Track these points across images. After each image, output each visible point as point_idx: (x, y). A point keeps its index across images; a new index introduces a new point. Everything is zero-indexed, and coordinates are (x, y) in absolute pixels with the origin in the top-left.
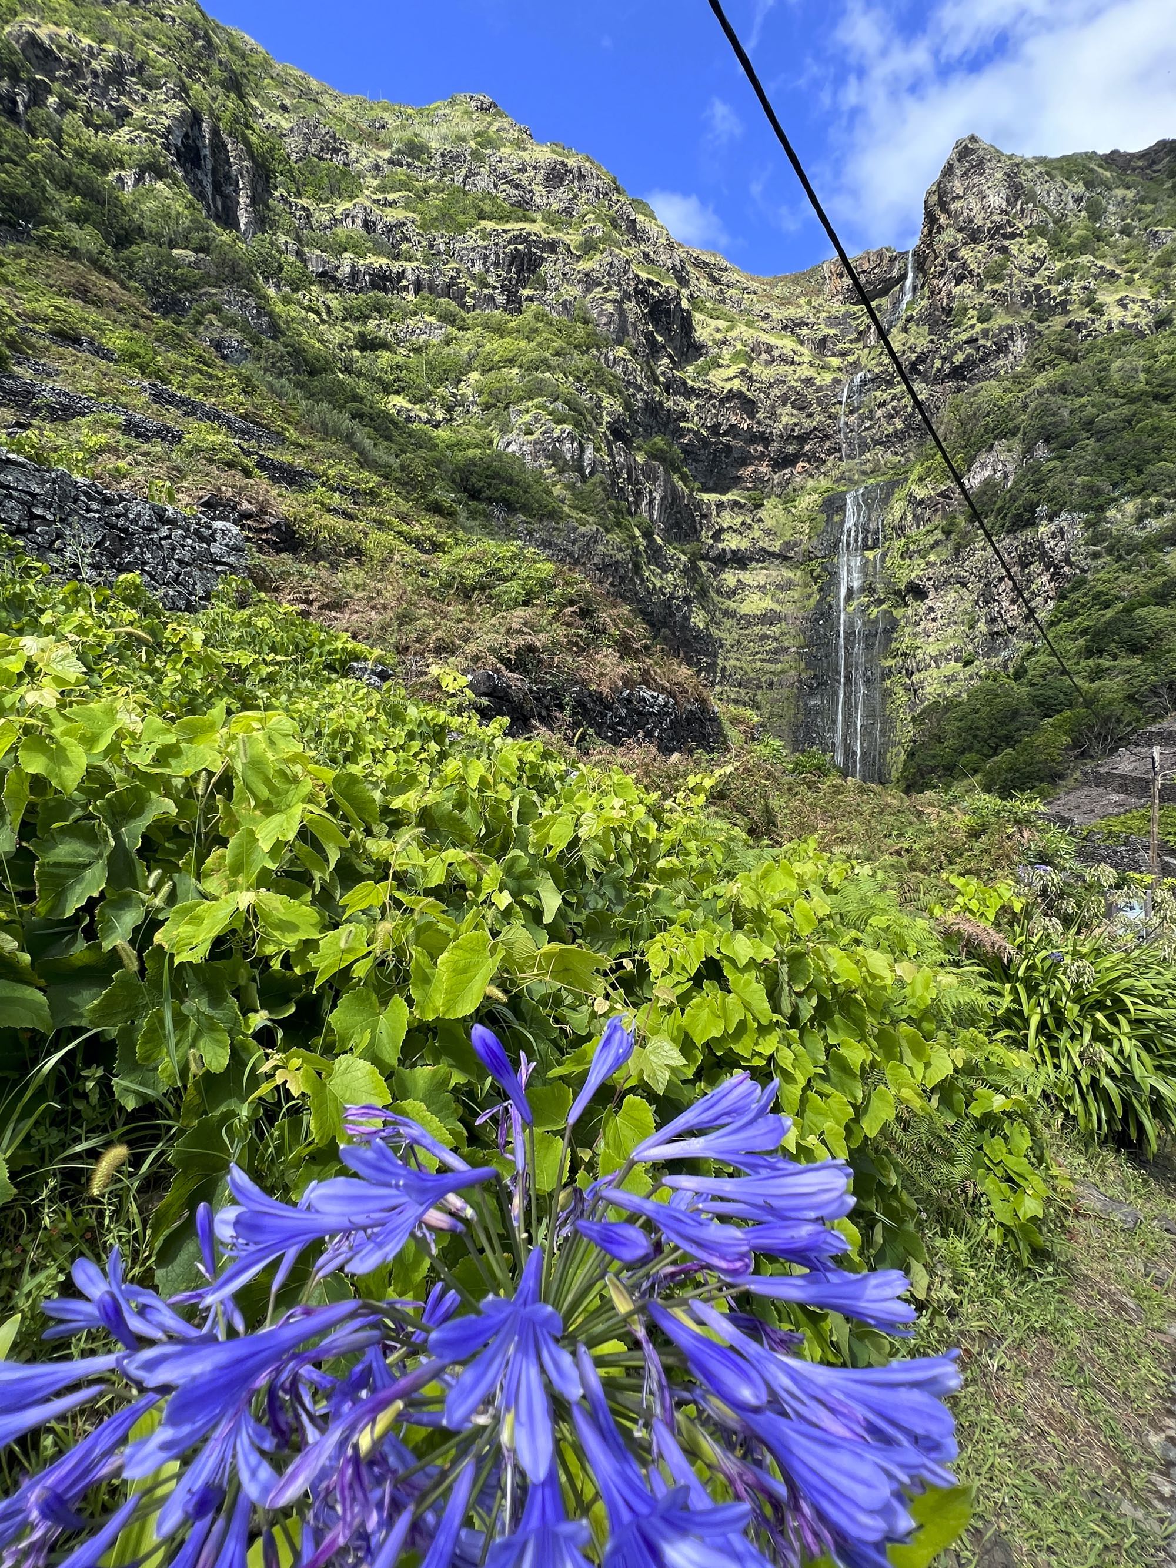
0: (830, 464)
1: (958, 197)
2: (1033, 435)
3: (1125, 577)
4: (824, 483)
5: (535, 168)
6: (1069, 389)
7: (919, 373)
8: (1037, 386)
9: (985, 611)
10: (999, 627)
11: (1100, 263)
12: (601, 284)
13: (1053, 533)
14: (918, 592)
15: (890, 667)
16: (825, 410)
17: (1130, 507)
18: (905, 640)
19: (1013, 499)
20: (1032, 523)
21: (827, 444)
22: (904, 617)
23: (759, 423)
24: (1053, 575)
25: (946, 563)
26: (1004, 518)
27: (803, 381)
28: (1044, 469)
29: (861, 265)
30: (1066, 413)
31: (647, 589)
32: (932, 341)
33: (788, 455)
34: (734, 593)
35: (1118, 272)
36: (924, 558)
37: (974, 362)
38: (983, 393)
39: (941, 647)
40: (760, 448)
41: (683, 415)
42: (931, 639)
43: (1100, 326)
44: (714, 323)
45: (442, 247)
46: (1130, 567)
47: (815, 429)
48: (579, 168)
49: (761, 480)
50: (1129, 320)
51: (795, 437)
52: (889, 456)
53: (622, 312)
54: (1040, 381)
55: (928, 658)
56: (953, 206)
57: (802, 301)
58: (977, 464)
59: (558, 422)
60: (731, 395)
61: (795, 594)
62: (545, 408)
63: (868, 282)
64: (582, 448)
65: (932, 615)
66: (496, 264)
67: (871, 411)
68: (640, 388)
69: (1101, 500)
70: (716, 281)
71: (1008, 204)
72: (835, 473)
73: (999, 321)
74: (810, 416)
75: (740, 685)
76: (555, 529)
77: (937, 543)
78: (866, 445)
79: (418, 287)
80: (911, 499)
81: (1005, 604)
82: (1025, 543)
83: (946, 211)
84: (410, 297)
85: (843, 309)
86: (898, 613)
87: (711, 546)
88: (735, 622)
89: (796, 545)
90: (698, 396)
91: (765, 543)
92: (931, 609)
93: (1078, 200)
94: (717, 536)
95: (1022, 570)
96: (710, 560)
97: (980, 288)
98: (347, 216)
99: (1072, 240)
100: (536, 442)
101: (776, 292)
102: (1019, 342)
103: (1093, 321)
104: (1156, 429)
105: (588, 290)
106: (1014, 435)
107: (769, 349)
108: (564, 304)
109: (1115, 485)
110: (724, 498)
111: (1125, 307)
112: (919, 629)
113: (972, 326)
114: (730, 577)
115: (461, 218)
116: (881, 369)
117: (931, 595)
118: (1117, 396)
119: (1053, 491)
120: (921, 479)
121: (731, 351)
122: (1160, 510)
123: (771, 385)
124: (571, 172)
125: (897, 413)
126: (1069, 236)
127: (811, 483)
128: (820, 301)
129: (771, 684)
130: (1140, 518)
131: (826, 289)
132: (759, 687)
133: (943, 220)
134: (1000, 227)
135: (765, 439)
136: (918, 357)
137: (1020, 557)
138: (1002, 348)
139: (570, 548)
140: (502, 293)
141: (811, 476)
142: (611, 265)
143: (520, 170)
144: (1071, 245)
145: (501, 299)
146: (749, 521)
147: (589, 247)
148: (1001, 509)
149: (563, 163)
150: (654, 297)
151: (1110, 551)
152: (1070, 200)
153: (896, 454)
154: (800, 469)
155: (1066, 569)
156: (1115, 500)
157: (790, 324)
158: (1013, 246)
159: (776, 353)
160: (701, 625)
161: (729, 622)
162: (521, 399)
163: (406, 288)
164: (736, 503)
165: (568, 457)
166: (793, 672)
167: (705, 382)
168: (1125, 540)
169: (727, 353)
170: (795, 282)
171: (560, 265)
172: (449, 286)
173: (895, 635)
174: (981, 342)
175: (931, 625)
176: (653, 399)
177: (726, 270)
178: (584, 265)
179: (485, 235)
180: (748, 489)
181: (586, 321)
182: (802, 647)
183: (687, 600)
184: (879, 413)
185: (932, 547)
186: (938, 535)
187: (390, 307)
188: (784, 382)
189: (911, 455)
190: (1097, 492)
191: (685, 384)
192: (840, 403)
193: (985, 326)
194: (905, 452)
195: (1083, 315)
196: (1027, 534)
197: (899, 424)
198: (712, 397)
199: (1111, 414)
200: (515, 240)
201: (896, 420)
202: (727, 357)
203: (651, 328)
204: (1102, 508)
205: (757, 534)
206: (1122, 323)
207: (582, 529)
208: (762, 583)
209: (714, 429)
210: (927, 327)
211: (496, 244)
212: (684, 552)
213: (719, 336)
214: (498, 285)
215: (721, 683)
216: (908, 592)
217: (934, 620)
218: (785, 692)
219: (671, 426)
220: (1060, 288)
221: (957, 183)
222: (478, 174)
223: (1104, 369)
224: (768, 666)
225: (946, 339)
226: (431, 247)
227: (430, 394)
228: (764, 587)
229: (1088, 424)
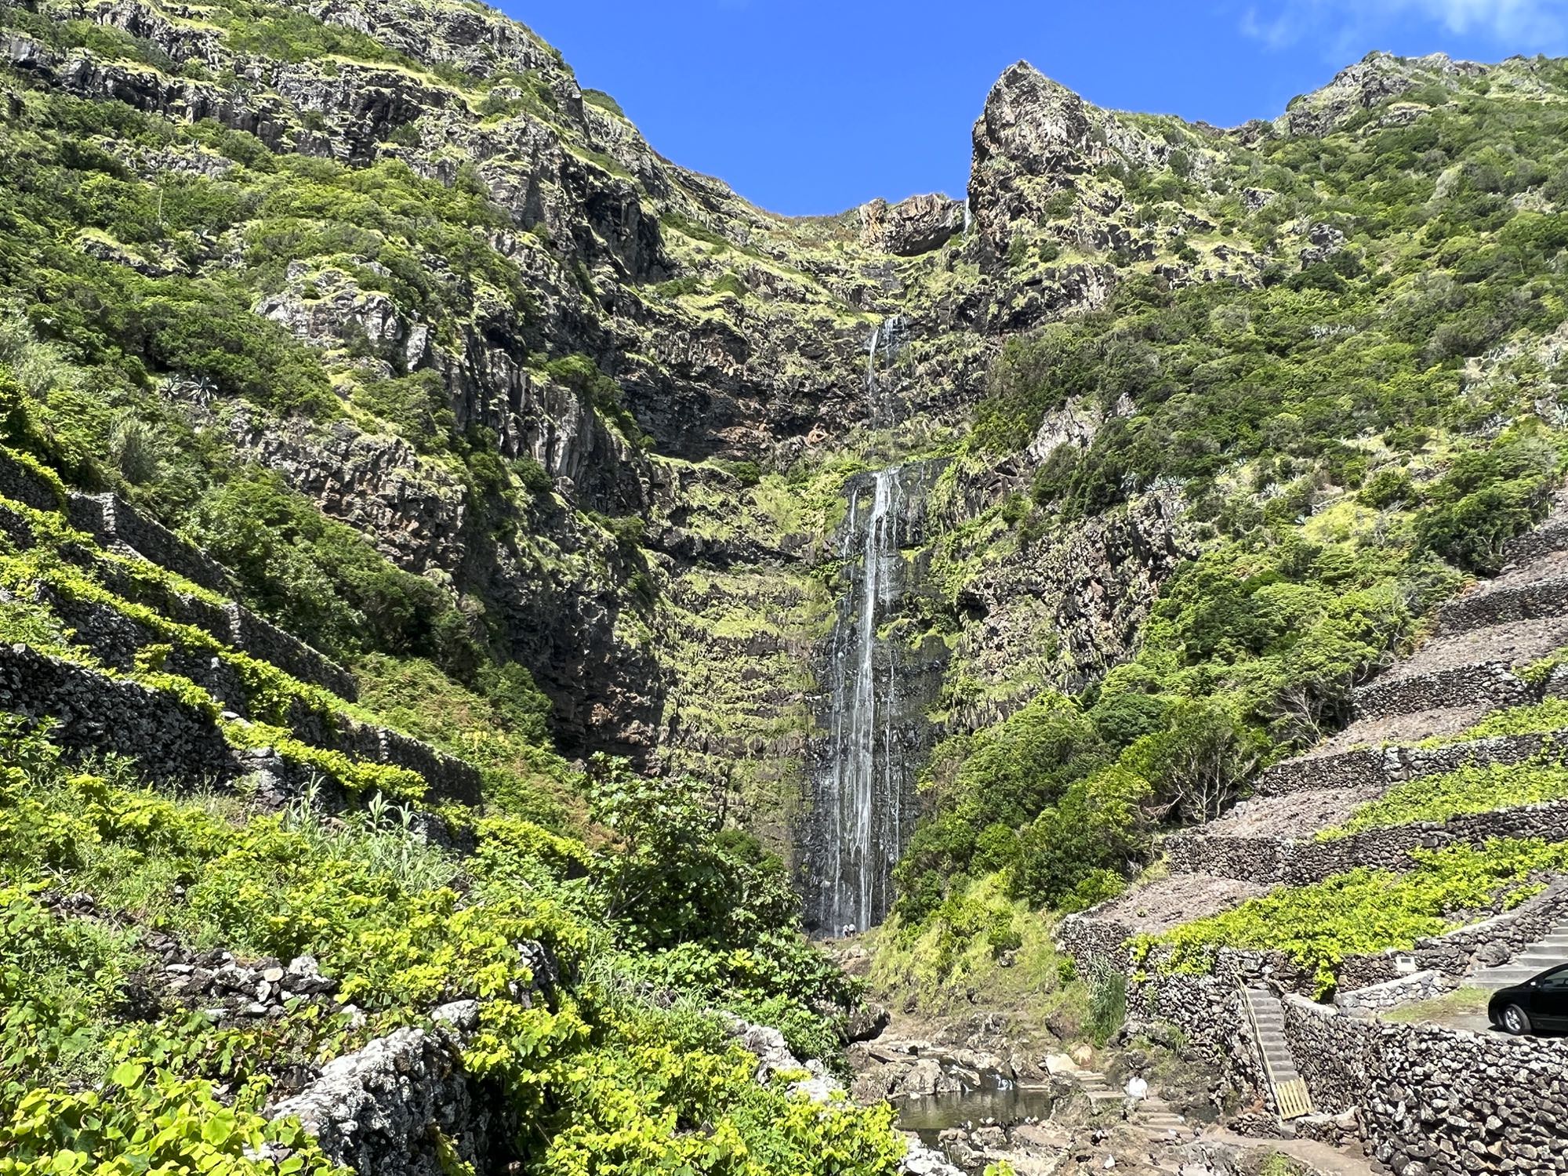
0: (856, 434)
1: (1008, 125)
2: (1114, 386)
3: (1243, 558)
4: (848, 459)
5: (437, 19)
6: (1158, 336)
7: (970, 319)
8: (1116, 330)
9: (1069, 632)
10: (1091, 656)
11: (1189, 212)
12: (503, 151)
13: (1146, 508)
14: (974, 607)
15: (941, 724)
16: (846, 362)
17: (1247, 472)
18: (957, 682)
19: (1092, 466)
20: (1119, 499)
21: (851, 407)
22: (959, 645)
23: (751, 369)
24: (1152, 571)
25: (1009, 562)
26: (1082, 495)
27: (816, 323)
28: (1130, 427)
29: (906, 211)
30: (1154, 360)
31: (520, 567)
32: (984, 282)
33: (795, 417)
34: (705, 603)
35: (1212, 224)
36: (979, 555)
37: (1039, 307)
38: (1047, 336)
39: (1011, 690)
40: (754, 405)
41: (632, 343)
42: (997, 678)
43: (1194, 275)
44: (694, 243)
45: (257, 73)
46: (1251, 544)
47: (834, 385)
48: (503, 30)
49: (755, 447)
50: (1230, 272)
51: (805, 395)
52: (936, 425)
53: (533, 190)
54: (1120, 325)
55: (992, 706)
56: (1003, 134)
57: (831, 244)
58: (1046, 427)
59: (366, 287)
60: (709, 328)
61: (804, 612)
62: (349, 266)
63: (916, 231)
64: (404, 330)
65: (996, 640)
66: (343, 106)
67: (909, 366)
68: (555, 291)
69: (1207, 460)
70: (713, 208)
71: (1069, 136)
72: (864, 446)
73: (1068, 261)
74: (827, 367)
75: (705, 748)
76: (309, 430)
77: (997, 534)
78: (905, 410)
79: (202, 110)
80: (961, 476)
81: (1096, 620)
82: (1112, 528)
83: (996, 140)
84: (187, 121)
85: (885, 258)
86: (949, 641)
87: (669, 530)
88: (703, 647)
89: (805, 540)
90: (658, 323)
91: (758, 535)
92: (993, 631)
93: (1160, 152)
94: (681, 515)
95: (1113, 568)
96: (665, 550)
97: (1041, 223)
98: (106, 11)
99: (1152, 185)
100: (319, 310)
101: (798, 232)
102: (1094, 287)
103: (1186, 269)
104: (1272, 378)
105: (483, 156)
106: (1091, 389)
107: (770, 280)
108: (441, 166)
109: (1225, 444)
110: (696, 467)
111: (1223, 257)
112: (979, 663)
113: (1034, 265)
114: (698, 581)
115: (298, 45)
116: (921, 313)
117: (993, 609)
118: (1220, 346)
119: (1140, 450)
120: (973, 449)
121: (716, 276)
122: (1287, 473)
123: (770, 324)
124: (490, 30)
125: (944, 370)
126: (1149, 181)
127: (830, 459)
128: (854, 246)
129: (761, 750)
130: (1261, 484)
131: (863, 235)
132: (740, 754)
133: (993, 149)
134: (1060, 159)
135: (762, 393)
136: (967, 300)
137: (1108, 547)
138: (1073, 293)
139: (335, 463)
140: (345, 141)
141: (831, 449)
142: (524, 132)
143: (411, 16)
144: (1151, 189)
145: (340, 147)
146: (733, 501)
147: (494, 108)
148: (1077, 483)
149: (478, 18)
150: (593, 187)
151: (1223, 527)
152: (1150, 152)
153: (946, 423)
154: (815, 439)
155: (1169, 559)
156: (1226, 462)
157: (813, 268)
158: (1081, 182)
159: (780, 286)
160: (634, 643)
161: (691, 648)
162: (314, 252)
163: (182, 111)
164: (713, 475)
165: (374, 336)
166: (796, 733)
167: (670, 306)
168: (1241, 509)
169: (709, 278)
170: (825, 223)
171: (445, 121)
172: (256, 119)
173: (947, 674)
174: (1046, 283)
175: (996, 656)
176: (577, 310)
177: (728, 197)
178: (485, 127)
179: (331, 68)
180: (735, 459)
181: (472, 190)
182: (812, 693)
183: (607, 599)
184: (921, 369)
185: (991, 541)
186: (1000, 524)
187: (141, 127)
188: (790, 322)
189: (967, 426)
190: (1201, 451)
191: (637, 303)
192: (867, 353)
193: (1049, 265)
194: (958, 422)
195: (1173, 261)
196: (1113, 516)
197: (947, 384)
198: (679, 326)
199: (1214, 364)
200: (380, 80)
201: (944, 379)
202: (709, 283)
203: (585, 223)
204: (1208, 472)
205: (745, 521)
206: (1222, 275)
207: (366, 438)
208: (752, 593)
209: (683, 369)
210: (978, 266)
211: (347, 82)
212: (609, 527)
213: (699, 258)
214: (341, 130)
215: (668, 742)
216: (962, 607)
217: (999, 647)
218: (783, 763)
219: (611, 356)
220: (1141, 231)
221: (1007, 109)
222: (346, 10)
223: (1201, 315)
224: (755, 721)
225: (1003, 279)
226: (239, 69)
227: (161, 233)
228: (755, 598)
229: (1185, 373)
